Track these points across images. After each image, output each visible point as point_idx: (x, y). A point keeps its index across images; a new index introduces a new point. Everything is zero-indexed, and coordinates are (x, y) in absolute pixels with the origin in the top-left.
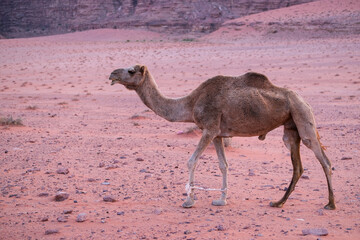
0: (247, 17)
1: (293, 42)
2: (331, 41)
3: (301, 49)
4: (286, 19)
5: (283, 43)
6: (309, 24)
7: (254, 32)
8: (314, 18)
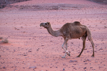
0: (14, 4)
1: (28, 12)
2: (39, 11)
3: (30, 14)
4: (26, 5)
5: (25, 12)
6: (33, 6)
7: (16, 8)
8: (34, 5)
